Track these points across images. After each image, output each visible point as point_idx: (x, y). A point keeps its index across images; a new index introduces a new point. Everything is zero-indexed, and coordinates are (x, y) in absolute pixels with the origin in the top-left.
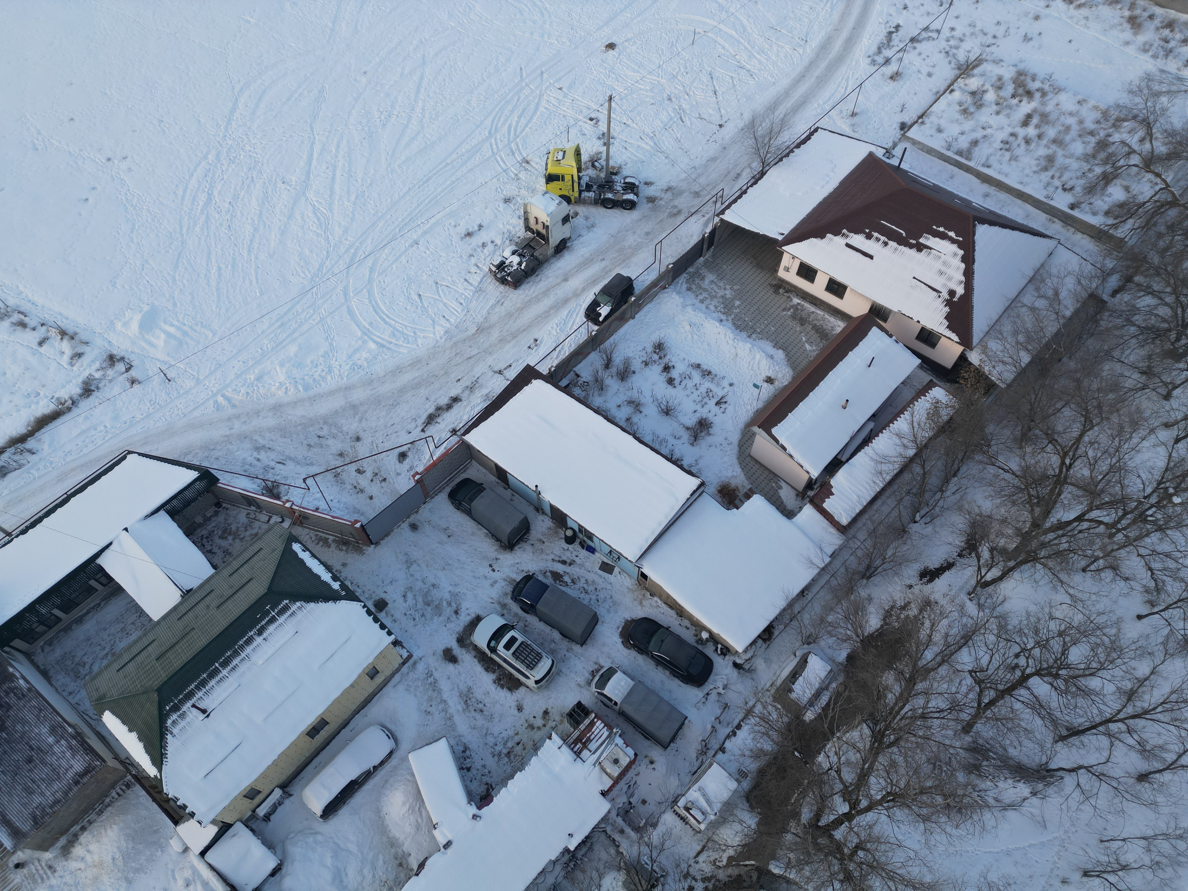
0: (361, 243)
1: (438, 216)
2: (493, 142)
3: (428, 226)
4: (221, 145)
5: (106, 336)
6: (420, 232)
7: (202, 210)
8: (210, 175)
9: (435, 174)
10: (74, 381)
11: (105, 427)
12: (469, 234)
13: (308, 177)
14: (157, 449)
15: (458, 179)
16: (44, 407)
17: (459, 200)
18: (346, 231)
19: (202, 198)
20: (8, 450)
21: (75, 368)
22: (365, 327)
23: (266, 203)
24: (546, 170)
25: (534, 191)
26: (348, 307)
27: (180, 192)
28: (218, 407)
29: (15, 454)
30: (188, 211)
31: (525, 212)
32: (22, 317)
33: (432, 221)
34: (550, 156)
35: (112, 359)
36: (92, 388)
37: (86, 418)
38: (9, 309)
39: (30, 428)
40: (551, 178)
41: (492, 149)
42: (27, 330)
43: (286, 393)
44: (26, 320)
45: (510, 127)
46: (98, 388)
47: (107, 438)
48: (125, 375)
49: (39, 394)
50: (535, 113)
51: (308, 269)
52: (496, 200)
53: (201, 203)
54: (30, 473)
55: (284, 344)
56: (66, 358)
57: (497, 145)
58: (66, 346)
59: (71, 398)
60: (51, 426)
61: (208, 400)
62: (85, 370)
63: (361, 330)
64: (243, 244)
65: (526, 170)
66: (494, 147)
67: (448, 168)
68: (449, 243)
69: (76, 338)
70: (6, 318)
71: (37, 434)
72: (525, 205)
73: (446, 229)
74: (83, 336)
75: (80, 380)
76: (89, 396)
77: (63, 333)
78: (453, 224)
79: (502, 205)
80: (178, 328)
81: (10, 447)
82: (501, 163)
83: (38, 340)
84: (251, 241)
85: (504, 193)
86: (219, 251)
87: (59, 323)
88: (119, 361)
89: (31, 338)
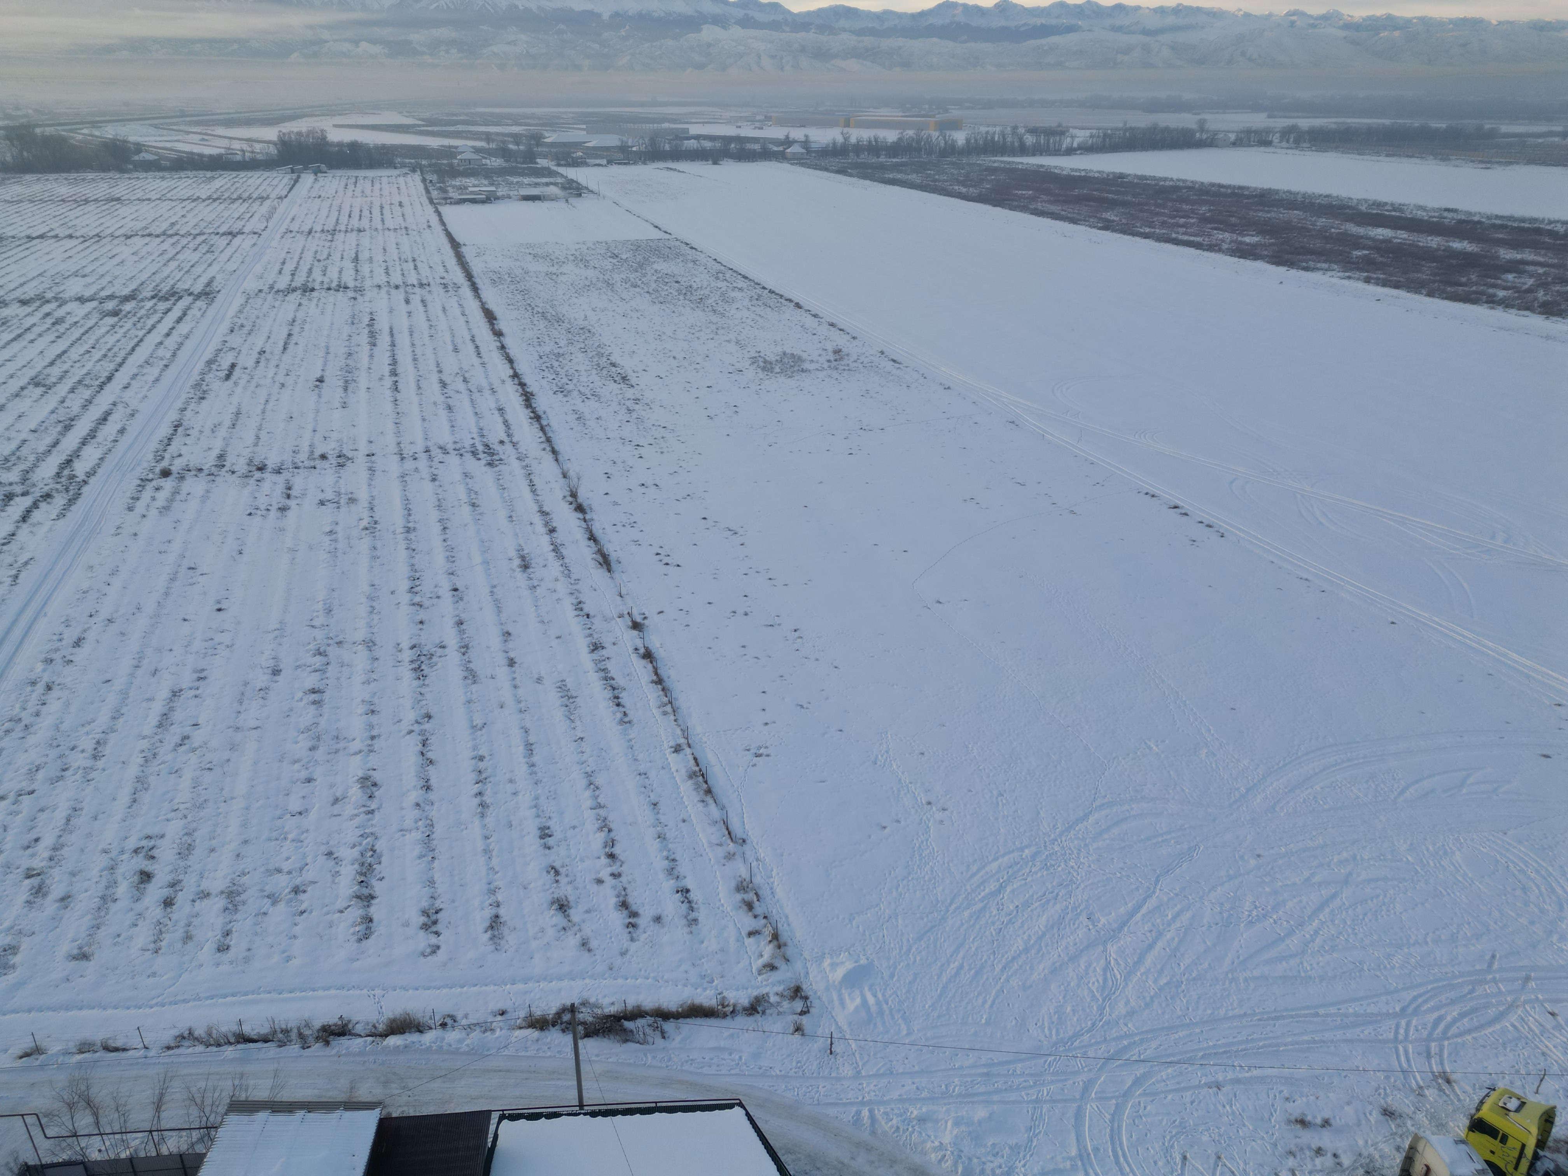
0: (1142, 1040)
1: (1270, 1072)
2: (1403, 1023)
3: (1247, 1075)
4: (1045, 846)
5: (809, 965)
6: (1230, 1075)
7: (983, 897)
8: (1015, 869)
9: (1292, 1017)
10: (750, 990)
11: (741, 1058)
12: (1303, 1123)
13: (1121, 928)
14: (767, 1122)
15: (1324, 1042)
16: (706, 998)
17: (1311, 1068)
18: (1131, 1014)
19: (993, 886)
20: (648, 1018)
21: (760, 978)
22: (1086, 1149)
23: (1055, 930)
24: (1478, 1109)
25: (1441, 1127)
26: (1079, 1107)
27: (974, 869)
28: (857, 1121)
29: (650, 1026)
30: (969, 890)
31: (1412, 1148)
32: (755, 899)
33: (1256, 1072)
34: (1494, 1095)
35: (797, 992)
36: (759, 1009)
37: (731, 1036)
38: (750, 886)
39: (680, 1010)
40: (1479, 1126)
41: (1397, 1032)
42: (750, 914)
43: (940, 1161)
44: (757, 904)
45: (1440, 1019)
46: (764, 1012)
47: (733, 1072)
48: (796, 1017)
49: (713, 981)
50: (1491, 1023)
51: (1057, 1030)
52: (1371, 1103)
53: (987, 891)
54: (645, 1055)
55: (976, 1099)
56: (760, 962)
57: (1407, 1030)
58: (768, 951)
59: (734, 1006)
60: (699, 1021)
61: (852, 1104)
62: (766, 985)
63: (1080, 1150)
64: (1003, 956)
65: (1441, 1090)
66: (1402, 1031)
67: (1315, 1019)
68: (1266, 1115)
69: (782, 949)
70: (742, 892)
71: (681, 1020)
72: (1416, 1139)
73: (1271, 1095)
74: (790, 951)
75: (755, 993)
76: (750, 1014)
77: (775, 937)
78: (1286, 1093)
79: (1375, 1116)
80: (878, 1003)
81: (651, 1016)
82: (1403, 1059)
83: (751, 929)
84: (1014, 958)
85: (1389, 1100)
86: (973, 949)
87: (779, 925)
88: (802, 997)
89: (747, 922)
